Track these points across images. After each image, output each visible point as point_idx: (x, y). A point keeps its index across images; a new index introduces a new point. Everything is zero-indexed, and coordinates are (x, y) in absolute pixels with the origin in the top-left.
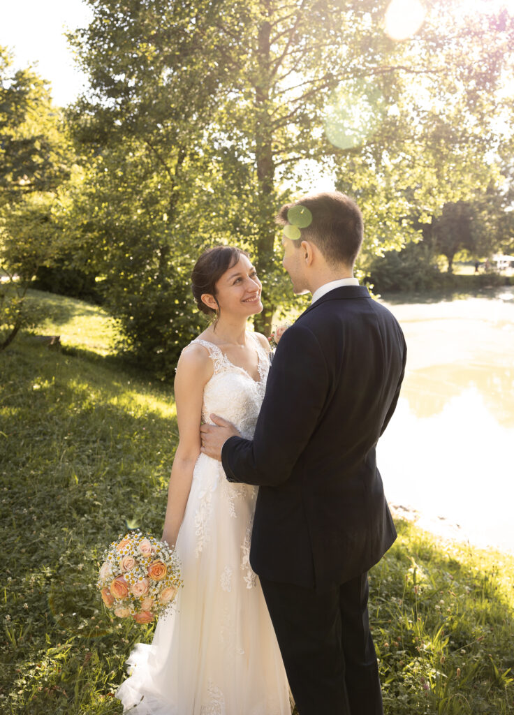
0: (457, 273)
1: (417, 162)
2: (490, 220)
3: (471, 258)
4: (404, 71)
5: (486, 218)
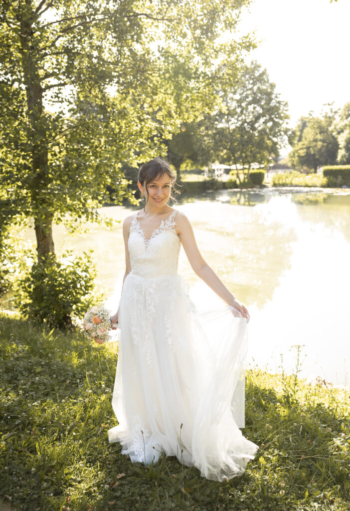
0: (184, 180)
1: (159, 90)
2: (207, 135)
3: (194, 168)
4: (145, 17)
5: (204, 134)
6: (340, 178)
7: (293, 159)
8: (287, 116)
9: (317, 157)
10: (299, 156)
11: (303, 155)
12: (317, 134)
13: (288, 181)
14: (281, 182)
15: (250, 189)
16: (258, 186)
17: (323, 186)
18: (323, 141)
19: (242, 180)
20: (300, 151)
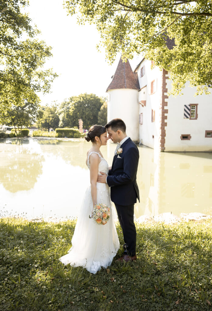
6: (63, 134)
7: (39, 124)
8: (39, 105)
9: (50, 124)
10: (42, 123)
11: (44, 123)
12: (50, 114)
13: (40, 135)
14: (37, 135)
15: (22, 138)
16: (26, 136)
17: (56, 137)
18: (53, 117)
19: (18, 133)
20: (42, 121)
